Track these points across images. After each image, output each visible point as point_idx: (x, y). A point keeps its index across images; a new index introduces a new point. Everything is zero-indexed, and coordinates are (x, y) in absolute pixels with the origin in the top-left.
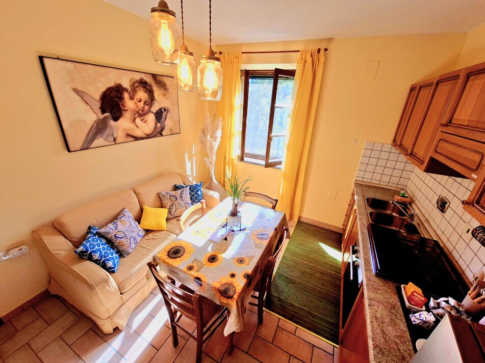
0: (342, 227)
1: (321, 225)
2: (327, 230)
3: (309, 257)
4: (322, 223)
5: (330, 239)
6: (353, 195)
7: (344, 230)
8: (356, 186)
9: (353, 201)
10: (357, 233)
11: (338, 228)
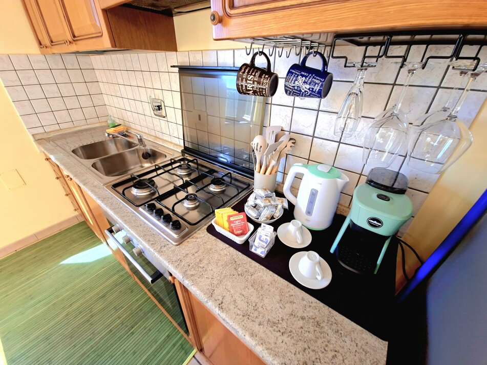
0: (76, 213)
1: (41, 238)
2: (59, 234)
3: (63, 300)
4: (41, 233)
5: (74, 241)
6: (48, 159)
7: (83, 214)
8: (40, 144)
9: (56, 169)
10: (99, 206)
11: (73, 218)
